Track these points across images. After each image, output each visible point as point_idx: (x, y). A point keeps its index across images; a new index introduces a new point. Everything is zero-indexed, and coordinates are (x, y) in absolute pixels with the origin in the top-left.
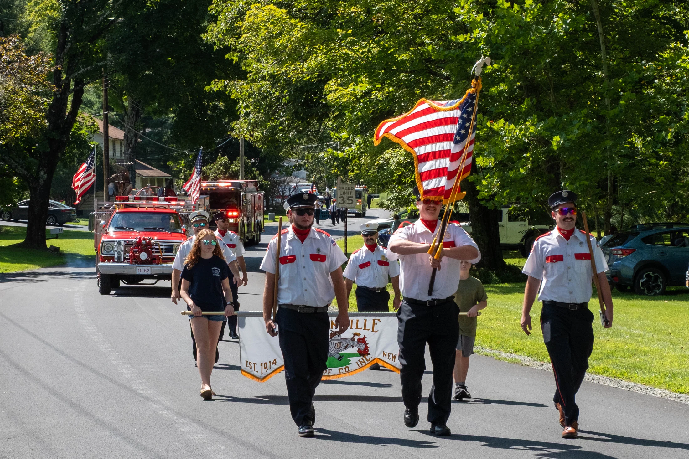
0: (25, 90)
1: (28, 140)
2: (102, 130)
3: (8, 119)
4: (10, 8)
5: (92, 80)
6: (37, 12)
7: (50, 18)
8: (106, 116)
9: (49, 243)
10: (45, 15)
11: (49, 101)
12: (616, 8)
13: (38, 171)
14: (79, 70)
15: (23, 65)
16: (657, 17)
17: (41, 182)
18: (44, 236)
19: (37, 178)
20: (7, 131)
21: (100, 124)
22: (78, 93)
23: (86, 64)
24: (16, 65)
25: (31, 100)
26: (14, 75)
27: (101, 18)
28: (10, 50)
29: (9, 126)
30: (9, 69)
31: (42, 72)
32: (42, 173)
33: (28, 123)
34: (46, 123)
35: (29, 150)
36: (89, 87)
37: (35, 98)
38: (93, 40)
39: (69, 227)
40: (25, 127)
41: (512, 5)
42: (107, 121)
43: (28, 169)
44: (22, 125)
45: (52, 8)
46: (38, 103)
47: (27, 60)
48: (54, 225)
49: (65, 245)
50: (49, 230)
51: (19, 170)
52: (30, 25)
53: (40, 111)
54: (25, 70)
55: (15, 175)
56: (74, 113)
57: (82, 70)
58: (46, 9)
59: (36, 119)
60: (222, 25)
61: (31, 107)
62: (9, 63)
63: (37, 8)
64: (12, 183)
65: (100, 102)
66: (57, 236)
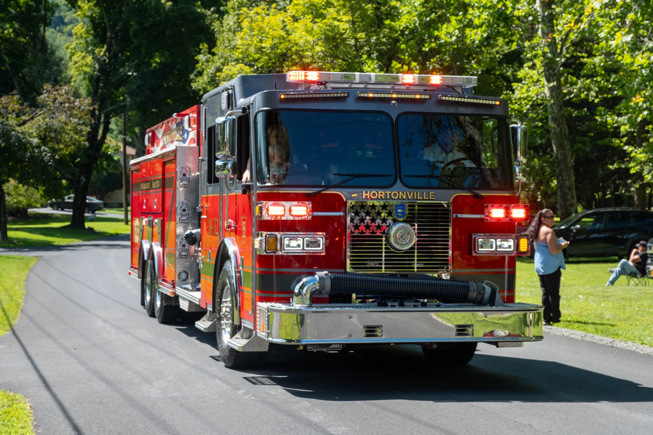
0: (72, 122)
1: (73, 156)
2: (122, 149)
3: (61, 141)
4: (58, 66)
5: (116, 115)
6: (76, 68)
7: (85, 73)
8: (124, 140)
9: (87, 225)
10: (82, 70)
11: (88, 129)
12: (468, 68)
13: (80, 176)
14: (107, 108)
15: (72, 105)
16: (495, 74)
17: (82, 184)
18: (83, 220)
19: (79, 181)
20: (60, 150)
21: (121, 145)
22: (107, 123)
23: (112, 105)
24: (67, 105)
25: (77, 129)
26: (66, 112)
27: (122, 74)
28: (63, 95)
29: (62, 146)
30: (62, 108)
31: (84, 110)
32: (82, 178)
33: (74, 144)
34: (87, 144)
35: (73, 162)
36: (113, 120)
37: (79, 128)
38: (117, 88)
39: (99, 214)
40: (73, 147)
41: (402, 65)
42: (126, 143)
43: (73, 175)
44: (70, 146)
45: (86, 65)
46: (81, 131)
47: (74, 102)
48: (88, 213)
49: (98, 226)
50: (87, 217)
51: (67, 175)
52: (72, 77)
53: (83, 136)
54: (73, 108)
55: (64, 179)
56: (104, 137)
57: (110, 108)
58: (82, 66)
59: (80, 141)
60: (205, 78)
61: (76, 133)
62: (61, 104)
63: (76, 66)
64: (61, 184)
65: (118, 130)
66: (92, 220)
